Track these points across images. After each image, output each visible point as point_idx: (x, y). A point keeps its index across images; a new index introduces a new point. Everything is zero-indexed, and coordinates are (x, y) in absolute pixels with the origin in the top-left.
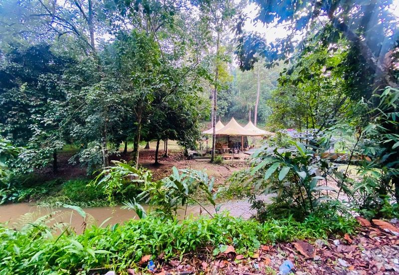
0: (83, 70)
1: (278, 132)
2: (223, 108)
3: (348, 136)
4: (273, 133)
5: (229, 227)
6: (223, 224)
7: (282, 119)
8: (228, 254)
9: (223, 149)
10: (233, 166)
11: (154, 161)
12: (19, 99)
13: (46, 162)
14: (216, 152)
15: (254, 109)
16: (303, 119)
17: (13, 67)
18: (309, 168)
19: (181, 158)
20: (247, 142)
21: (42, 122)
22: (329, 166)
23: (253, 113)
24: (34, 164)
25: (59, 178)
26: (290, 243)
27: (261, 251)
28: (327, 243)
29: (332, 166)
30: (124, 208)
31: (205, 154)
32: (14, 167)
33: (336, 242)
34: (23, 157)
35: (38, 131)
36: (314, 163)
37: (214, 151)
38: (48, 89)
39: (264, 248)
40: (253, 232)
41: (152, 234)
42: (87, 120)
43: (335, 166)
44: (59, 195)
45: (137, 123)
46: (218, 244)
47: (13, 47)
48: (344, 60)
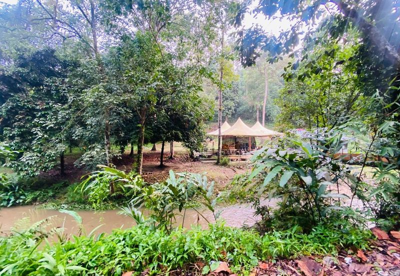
0: (84, 73)
1: (287, 132)
2: (230, 109)
3: (361, 135)
4: (282, 133)
5: (223, 240)
6: (217, 236)
7: (291, 118)
8: (219, 273)
9: (230, 151)
10: (240, 168)
11: (159, 163)
12: (26, 103)
13: (52, 165)
14: (222, 154)
15: (262, 109)
16: (313, 119)
17: (19, 72)
18: (317, 171)
19: (187, 160)
20: (255, 142)
21: (44, 125)
22: (341, 168)
23: (261, 112)
24: (40, 167)
25: (66, 181)
26: (293, 261)
27: (259, 270)
28: (336, 261)
29: (345, 168)
30: (121, 213)
31: (212, 156)
32: (22, 170)
33: (348, 260)
34: (25, 160)
35: (40, 134)
36: (324, 166)
37: (220, 152)
38: (53, 93)
39: (262, 266)
40: (250, 247)
41: (137, 246)
42: (88, 122)
43: (347, 168)
44: (65, 198)
45: (140, 125)
46: (209, 260)
47: (20, 52)
48: (356, 53)
